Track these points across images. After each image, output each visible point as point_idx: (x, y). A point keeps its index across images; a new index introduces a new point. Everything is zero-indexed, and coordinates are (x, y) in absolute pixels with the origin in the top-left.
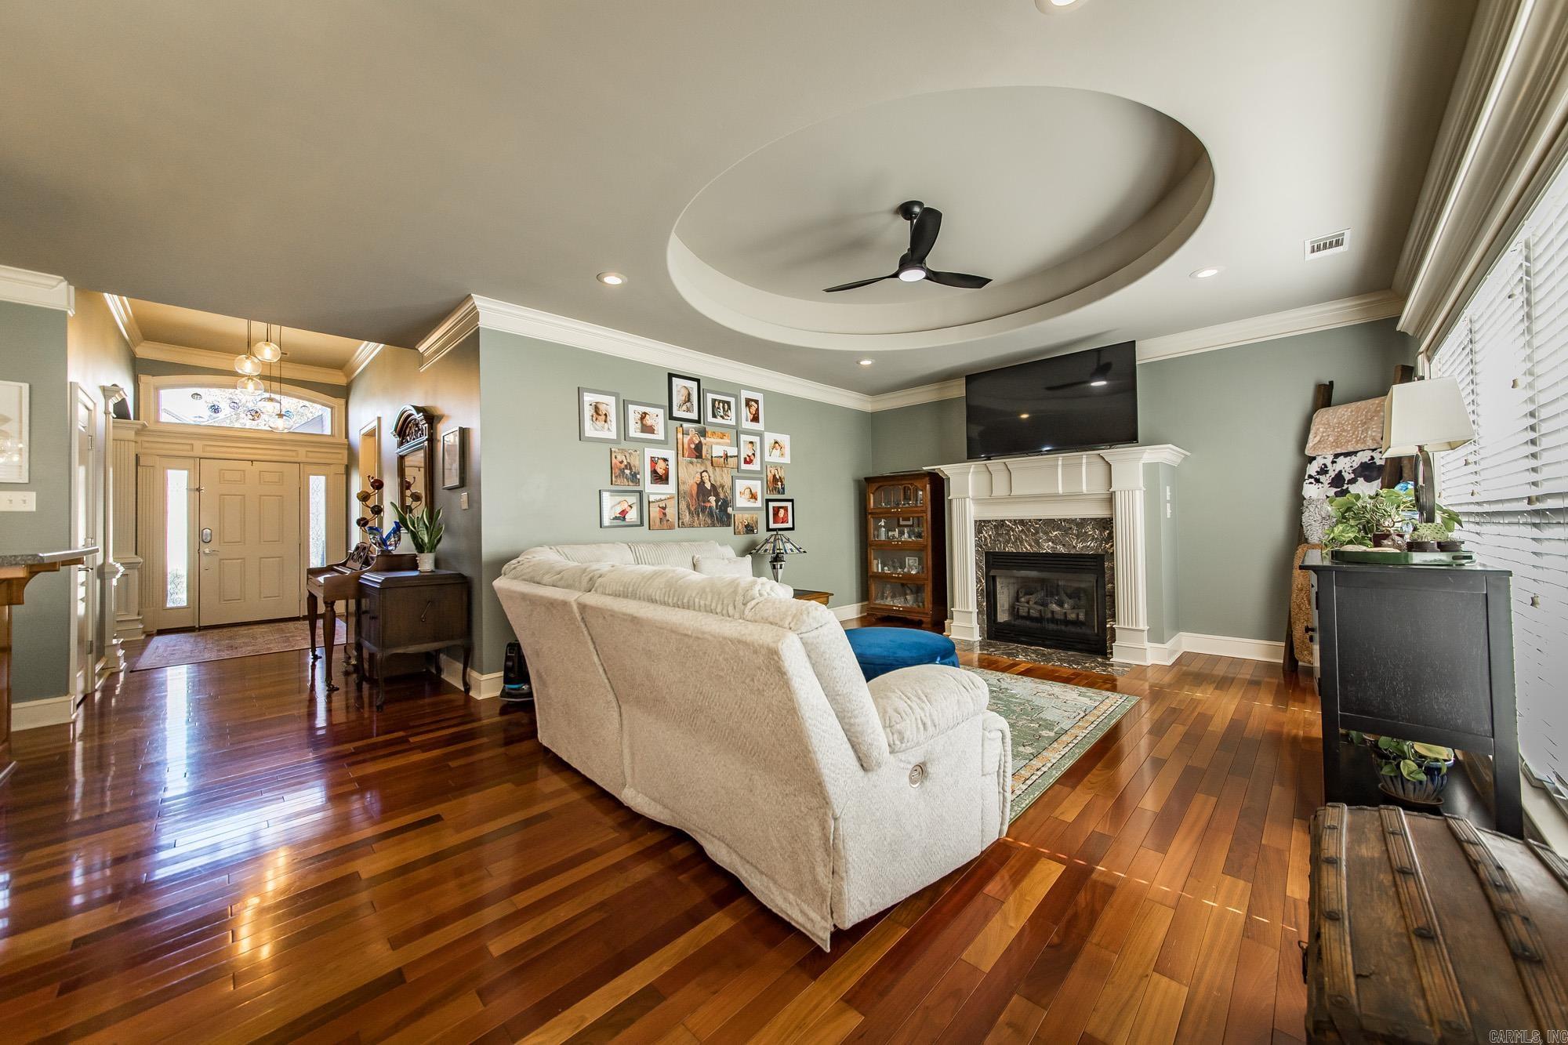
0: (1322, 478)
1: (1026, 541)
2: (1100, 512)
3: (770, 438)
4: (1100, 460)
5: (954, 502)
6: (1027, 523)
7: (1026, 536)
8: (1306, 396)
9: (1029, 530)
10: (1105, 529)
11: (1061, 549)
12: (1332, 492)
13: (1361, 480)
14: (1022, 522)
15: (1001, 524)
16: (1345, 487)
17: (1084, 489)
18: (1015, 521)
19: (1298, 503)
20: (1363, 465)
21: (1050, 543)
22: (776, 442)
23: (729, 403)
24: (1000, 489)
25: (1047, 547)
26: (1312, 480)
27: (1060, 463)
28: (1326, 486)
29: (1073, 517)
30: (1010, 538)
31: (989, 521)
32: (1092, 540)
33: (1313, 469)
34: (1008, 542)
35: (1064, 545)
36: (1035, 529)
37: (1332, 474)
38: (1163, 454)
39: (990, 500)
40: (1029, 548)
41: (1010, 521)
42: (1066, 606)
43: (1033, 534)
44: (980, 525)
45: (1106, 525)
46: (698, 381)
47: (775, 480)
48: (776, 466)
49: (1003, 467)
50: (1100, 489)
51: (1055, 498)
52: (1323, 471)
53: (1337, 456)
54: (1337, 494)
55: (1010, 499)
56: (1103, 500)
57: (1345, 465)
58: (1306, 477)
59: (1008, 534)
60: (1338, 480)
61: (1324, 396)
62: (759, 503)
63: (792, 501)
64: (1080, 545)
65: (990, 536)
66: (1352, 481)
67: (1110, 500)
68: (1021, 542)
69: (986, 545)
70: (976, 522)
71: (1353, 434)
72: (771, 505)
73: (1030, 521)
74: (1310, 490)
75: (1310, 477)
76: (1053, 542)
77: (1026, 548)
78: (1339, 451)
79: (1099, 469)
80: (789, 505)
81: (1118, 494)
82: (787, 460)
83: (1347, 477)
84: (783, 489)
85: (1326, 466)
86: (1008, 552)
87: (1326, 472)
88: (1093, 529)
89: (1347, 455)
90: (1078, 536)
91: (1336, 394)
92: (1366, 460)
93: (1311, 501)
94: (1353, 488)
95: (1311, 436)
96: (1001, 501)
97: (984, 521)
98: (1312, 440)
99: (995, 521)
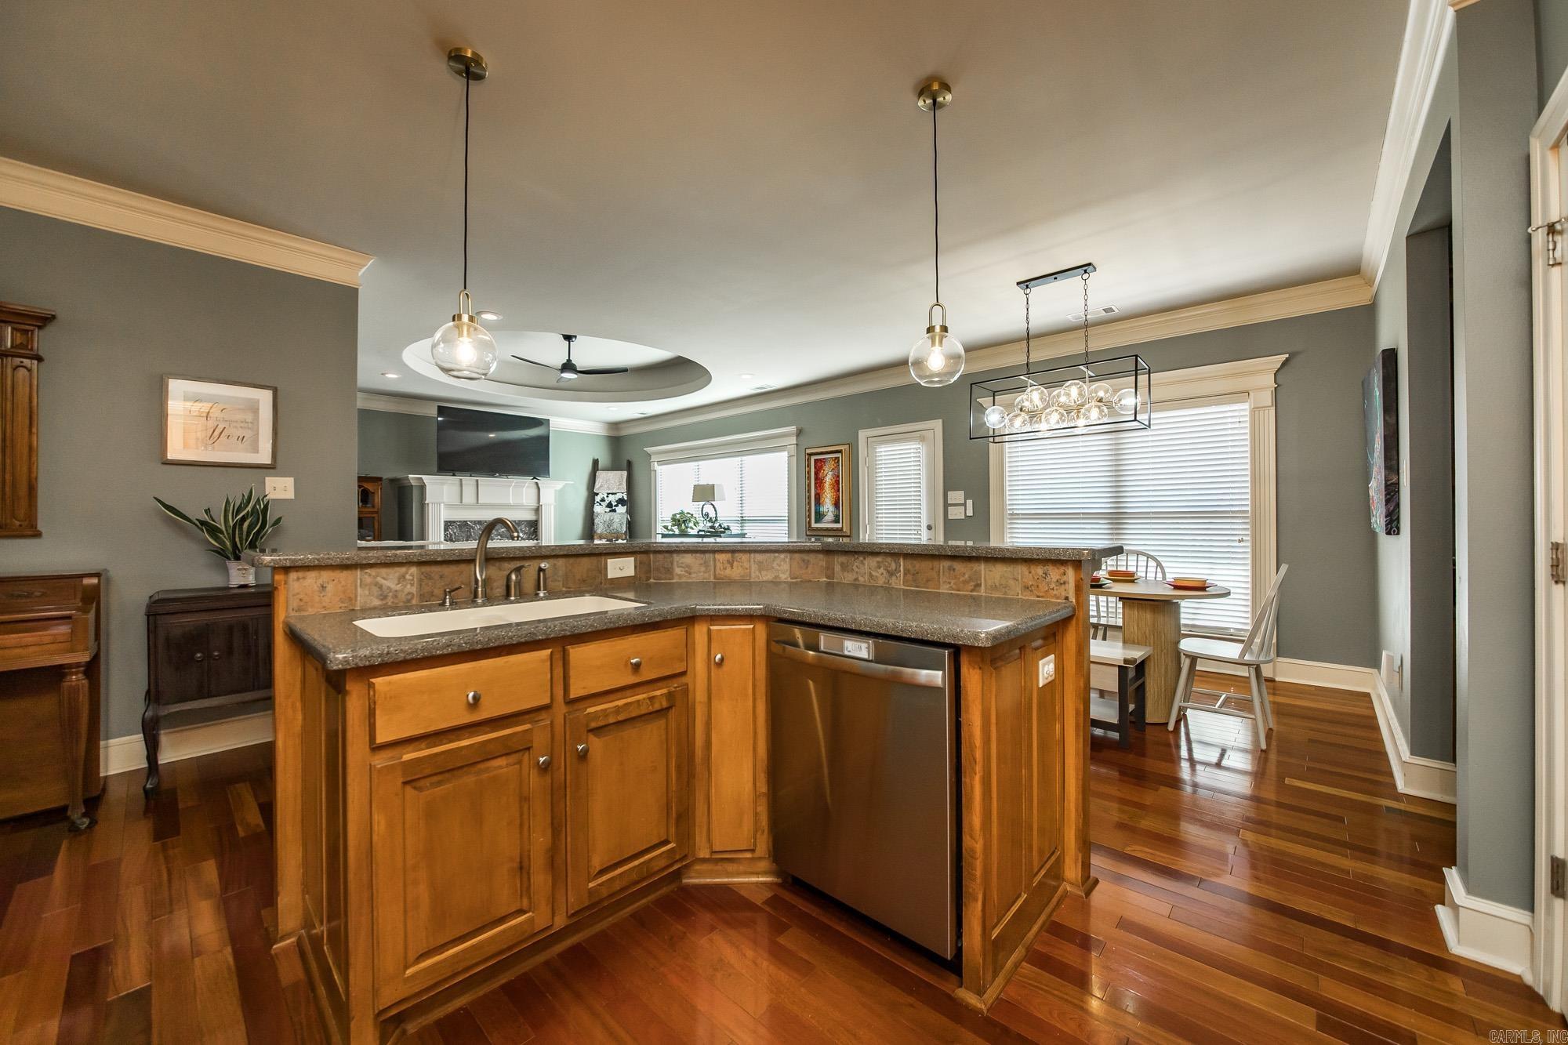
0: (602, 503)
2: (531, 516)
4: (535, 486)
5: (430, 505)
6: (484, 523)
10: (532, 527)
12: (608, 509)
13: (620, 505)
14: (479, 522)
15: (464, 524)
17: (524, 502)
18: (474, 521)
19: (592, 515)
20: (620, 499)
24: (469, 496)
26: (598, 504)
28: (604, 506)
29: (516, 519)
31: (454, 522)
33: (598, 499)
38: (559, 485)
39: (460, 506)
41: (471, 521)
45: (535, 524)
49: (458, 482)
50: (533, 504)
51: (508, 506)
52: (603, 500)
53: (608, 494)
54: (610, 511)
55: (475, 505)
56: (532, 510)
57: (613, 499)
58: (595, 502)
60: (610, 505)
61: (597, 466)
65: (455, 533)
66: (616, 506)
67: (537, 510)
70: (446, 522)
74: (597, 509)
75: (597, 502)
78: (609, 492)
79: (534, 489)
81: (543, 506)
83: (614, 504)
85: (604, 497)
88: (525, 527)
89: (612, 494)
92: (621, 497)
93: (598, 514)
94: (617, 508)
95: (597, 483)
96: (469, 507)
97: (450, 522)
98: (597, 485)
99: (460, 521)
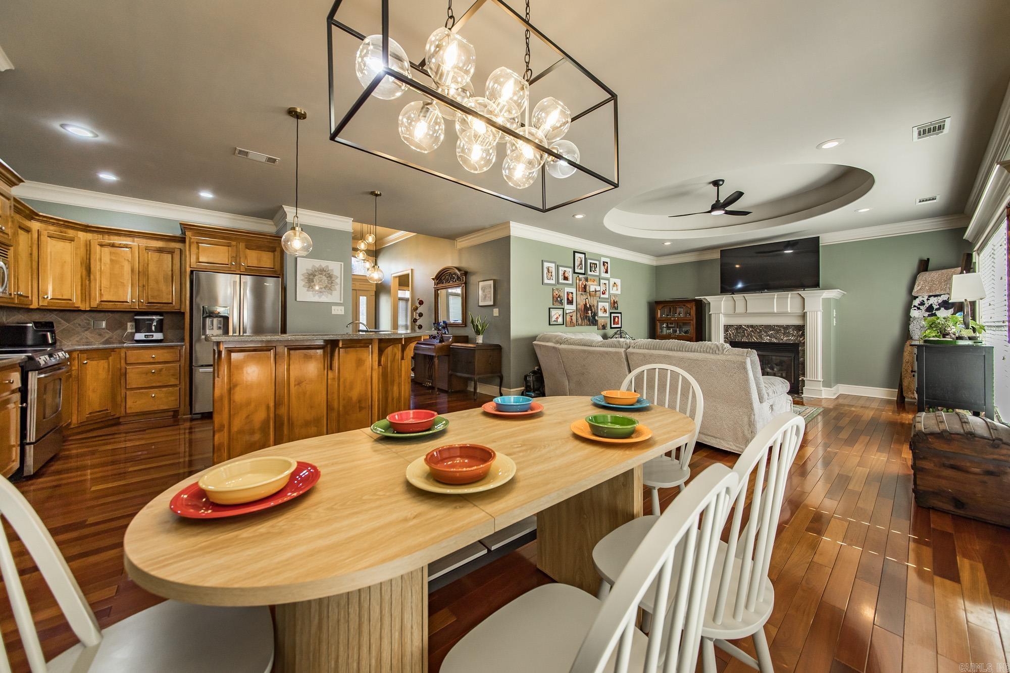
0: (921, 307)
1: (754, 336)
2: (798, 322)
3: (612, 281)
4: (798, 296)
5: (712, 315)
6: (755, 327)
7: (754, 333)
8: (914, 265)
9: (756, 330)
10: (800, 330)
11: (775, 341)
12: (927, 314)
13: (942, 309)
14: (752, 326)
15: (739, 327)
16: (934, 312)
17: (789, 310)
18: (748, 326)
19: (907, 320)
20: (944, 302)
21: (768, 337)
22: (615, 283)
23: (596, 264)
24: (740, 308)
25: (766, 339)
26: (916, 308)
27: (776, 297)
28: (924, 311)
29: (782, 324)
30: (745, 334)
31: (733, 326)
32: (792, 336)
33: (916, 302)
34: (744, 336)
35: (776, 338)
36: (759, 330)
37: (927, 305)
38: (834, 293)
39: (735, 314)
40: (756, 339)
41: (745, 326)
42: (775, 369)
43: (759, 333)
44: (727, 328)
45: (801, 329)
46: (585, 254)
47: (614, 302)
48: (615, 295)
49: (743, 298)
50: (798, 311)
51: (772, 314)
52: (922, 303)
53: (930, 296)
54: (929, 316)
55: (746, 314)
56: (799, 316)
57: (934, 301)
58: (913, 306)
59: (744, 332)
60: (930, 309)
61: (924, 266)
62: (608, 315)
63: (621, 313)
64: (785, 339)
65: (733, 333)
66: (938, 309)
67: (804, 316)
68: (751, 337)
69: (731, 338)
70: (724, 326)
71: (940, 286)
72: (613, 315)
73: (757, 326)
74: (914, 313)
75: (915, 306)
76: (770, 337)
77: (754, 340)
78: (931, 294)
79: (798, 301)
80: (619, 315)
81: (808, 314)
82: (619, 292)
83: (935, 307)
84: (617, 307)
85: (923, 301)
86: (744, 342)
87: (924, 304)
88: (793, 330)
89: (935, 296)
90: (784, 334)
91: (930, 266)
92: (945, 299)
93: (915, 318)
94: (938, 313)
95: (916, 286)
96: (740, 315)
97: (730, 326)
98: (916, 288)
99: (736, 325)
